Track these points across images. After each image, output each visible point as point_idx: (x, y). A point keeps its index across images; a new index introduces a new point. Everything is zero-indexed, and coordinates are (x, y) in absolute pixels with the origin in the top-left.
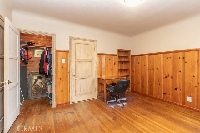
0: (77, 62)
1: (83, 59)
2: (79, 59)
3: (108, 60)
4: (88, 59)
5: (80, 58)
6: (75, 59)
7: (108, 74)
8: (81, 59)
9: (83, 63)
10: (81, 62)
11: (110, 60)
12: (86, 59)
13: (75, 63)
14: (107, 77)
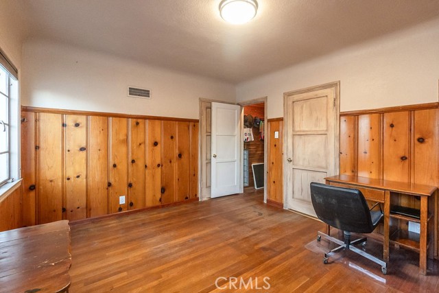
0: (297, 138)
1: (307, 129)
2: (298, 131)
3: (386, 126)
4: (318, 129)
5: (302, 129)
6: (293, 131)
7: (381, 170)
8: (304, 131)
9: (306, 138)
10: (302, 136)
11: (392, 126)
12: (314, 129)
13: (293, 138)
14: (379, 181)
